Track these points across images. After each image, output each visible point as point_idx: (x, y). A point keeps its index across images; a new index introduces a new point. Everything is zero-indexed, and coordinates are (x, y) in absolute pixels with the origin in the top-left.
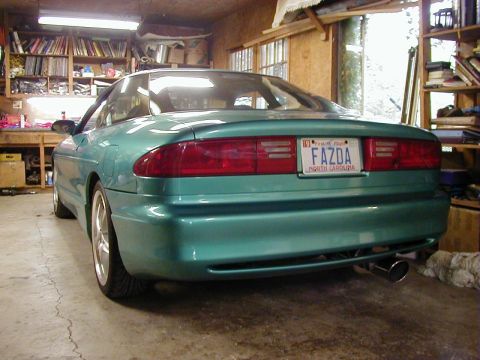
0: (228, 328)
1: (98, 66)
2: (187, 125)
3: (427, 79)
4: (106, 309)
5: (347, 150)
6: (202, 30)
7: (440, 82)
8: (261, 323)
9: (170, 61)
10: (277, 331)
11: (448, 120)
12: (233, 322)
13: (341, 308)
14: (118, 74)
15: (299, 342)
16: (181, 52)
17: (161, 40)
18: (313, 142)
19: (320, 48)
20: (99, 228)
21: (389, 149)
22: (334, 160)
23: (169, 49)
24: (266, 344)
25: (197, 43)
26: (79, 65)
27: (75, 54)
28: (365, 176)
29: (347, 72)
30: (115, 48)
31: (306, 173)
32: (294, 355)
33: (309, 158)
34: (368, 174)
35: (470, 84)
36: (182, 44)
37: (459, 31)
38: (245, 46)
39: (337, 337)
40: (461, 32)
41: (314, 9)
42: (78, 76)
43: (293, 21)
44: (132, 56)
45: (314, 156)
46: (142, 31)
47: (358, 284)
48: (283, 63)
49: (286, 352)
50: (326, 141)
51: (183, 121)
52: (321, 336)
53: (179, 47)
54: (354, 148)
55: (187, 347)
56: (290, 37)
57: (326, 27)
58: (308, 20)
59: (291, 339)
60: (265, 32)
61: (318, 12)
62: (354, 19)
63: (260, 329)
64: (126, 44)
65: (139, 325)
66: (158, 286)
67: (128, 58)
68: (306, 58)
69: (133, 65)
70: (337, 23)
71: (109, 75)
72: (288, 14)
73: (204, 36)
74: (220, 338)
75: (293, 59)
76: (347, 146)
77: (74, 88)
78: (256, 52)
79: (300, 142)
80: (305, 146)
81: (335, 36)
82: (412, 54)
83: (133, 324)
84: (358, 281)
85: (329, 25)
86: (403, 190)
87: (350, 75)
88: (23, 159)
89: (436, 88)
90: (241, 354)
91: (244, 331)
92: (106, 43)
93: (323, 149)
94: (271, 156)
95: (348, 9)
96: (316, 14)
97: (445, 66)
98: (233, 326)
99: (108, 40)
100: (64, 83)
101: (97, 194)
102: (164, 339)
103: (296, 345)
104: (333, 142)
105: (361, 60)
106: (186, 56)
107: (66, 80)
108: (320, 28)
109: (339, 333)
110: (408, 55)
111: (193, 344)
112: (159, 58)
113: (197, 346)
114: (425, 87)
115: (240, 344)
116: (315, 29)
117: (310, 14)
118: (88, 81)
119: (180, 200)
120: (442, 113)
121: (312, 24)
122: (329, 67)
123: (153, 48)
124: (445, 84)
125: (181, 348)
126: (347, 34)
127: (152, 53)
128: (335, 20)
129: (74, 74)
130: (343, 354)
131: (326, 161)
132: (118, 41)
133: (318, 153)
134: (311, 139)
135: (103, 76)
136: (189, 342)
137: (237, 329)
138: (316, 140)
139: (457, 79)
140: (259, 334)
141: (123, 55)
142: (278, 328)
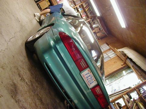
0: (33, 76)
1: (83, 11)
2: (77, 39)
3: (125, 95)
4: (22, 44)
5: (93, 82)
6: (108, 33)
7: (125, 98)
8: (39, 84)
9: (95, 29)
10: (39, 89)
11: (117, 106)
12: (35, 77)
13: (53, 103)
14: (84, 17)
15: (39, 95)
16: (99, 31)
17: (99, 24)
18: (90, 72)
19: (119, 65)
20: (41, 32)
21: (99, 92)
22: (89, 80)
23: (98, 27)
24: (34, 87)
25: (103, 33)
26: (81, 6)
27: (83, 4)
28: (89, 90)
29: (117, 75)
30: (91, 13)
31: (81, 74)
32: (35, 95)
33: (86, 73)
34: (90, 90)
35: (129, 106)
36: (101, 30)
37: (141, 95)
38: (109, 46)
39: (45, 104)
40: (141, 96)
41: (128, 57)
42: (78, 8)
43: (122, 54)
44: (91, 19)
45: (87, 74)
46: (99, 18)
47: (62, 105)
48: (110, 58)
49: (35, 93)
50: (92, 75)
51: (78, 38)
52: (43, 100)
53: (100, 29)
54: (95, 83)
55: (23, 68)
56: (118, 56)
57: (125, 63)
58: (124, 58)
59: (39, 93)
60: (115, 49)
61: (128, 59)
62: (131, 69)
63: (37, 84)
64: (93, 15)
65: (22, 54)
66: (34, 55)
67: (89, 18)
68: (114, 63)
69: (89, 20)
70: (128, 65)
71: (83, 16)
72: (123, 52)
73: (106, 34)
74: (30, 75)
75: (113, 60)
76: (94, 81)
77: (74, 9)
78: (109, 49)
79: (88, 69)
80: (88, 71)
81: (124, 67)
82: (129, 88)
83: (22, 53)
84: (63, 105)
85: (126, 64)
86: (92, 104)
87: (116, 76)
88: (49, 5)
89: (124, 99)
90: (28, 82)
91: (34, 80)
92: (90, 10)
93: (90, 76)
94: (81, 63)
95: (133, 66)
96: (127, 59)
97: (131, 98)
98: (34, 77)
99: (91, 10)
100: (74, 5)
101: (49, 27)
102: (22, 61)
103: (38, 95)
104: (93, 77)
105: (122, 77)
106: (99, 32)
107: (75, 5)
108: (124, 62)
109: (46, 105)
110: (128, 87)
111: (25, 69)
112: (94, 26)
113: (25, 70)
114: (122, 96)
115: (31, 81)
116: (123, 61)
117: (126, 57)
118: (78, 11)
119: (58, 47)
120: (118, 103)
121: (124, 59)
122: (115, 70)
123: (96, 23)
124: (126, 100)
125: (22, 67)
126: (126, 70)
127: (94, 23)
128: (128, 64)
129: (78, 6)
130: (41, 108)
131: (87, 78)
132: (93, 13)
133: (88, 75)
134: (91, 71)
135: (81, 14)
136: (25, 68)
137: (34, 78)
138: (91, 72)
139: (129, 102)
140: (36, 85)
141: (90, 16)
142: (40, 89)
